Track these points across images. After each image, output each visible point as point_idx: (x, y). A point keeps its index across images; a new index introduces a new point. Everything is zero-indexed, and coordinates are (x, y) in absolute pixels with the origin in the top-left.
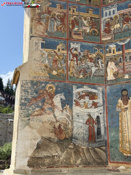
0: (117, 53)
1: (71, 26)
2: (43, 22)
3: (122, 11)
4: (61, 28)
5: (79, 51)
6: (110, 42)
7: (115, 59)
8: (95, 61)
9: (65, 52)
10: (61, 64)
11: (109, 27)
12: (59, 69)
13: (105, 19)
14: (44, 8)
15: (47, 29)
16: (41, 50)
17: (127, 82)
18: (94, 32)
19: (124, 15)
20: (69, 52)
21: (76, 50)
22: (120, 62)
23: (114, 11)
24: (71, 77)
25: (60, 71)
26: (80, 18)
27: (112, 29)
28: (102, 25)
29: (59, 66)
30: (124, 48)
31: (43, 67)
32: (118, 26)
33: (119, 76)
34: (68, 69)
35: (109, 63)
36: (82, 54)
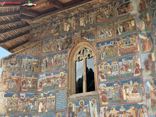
0: (44, 98)
1: (21, 85)
2: (7, 84)
3: (48, 77)
4: (16, 86)
5: (25, 97)
6: (41, 92)
7: (43, 101)
8: (33, 102)
9: (17, 98)
10: (14, 105)
11: (41, 84)
12: (13, 107)
13: (40, 80)
14: (8, 76)
15: (8, 87)
16: (4, 98)
17: (46, 114)
18: (34, 87)
19: (48, 79)
20: (19, 98)
21: (23, 97)
22: (45, 103)
23: (44, 76)
24: (19, 111)
25: (13, 108)
26: (27, 80)
27: (43, 85)
28: (38, 83)
29: (13, 106)
30: (47, 96)
31: (4, 107)
32: (45, 84)
33: (44, 110)
34: (17, 107)
35: (40, 103)
36: (26, 99)
